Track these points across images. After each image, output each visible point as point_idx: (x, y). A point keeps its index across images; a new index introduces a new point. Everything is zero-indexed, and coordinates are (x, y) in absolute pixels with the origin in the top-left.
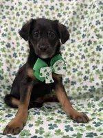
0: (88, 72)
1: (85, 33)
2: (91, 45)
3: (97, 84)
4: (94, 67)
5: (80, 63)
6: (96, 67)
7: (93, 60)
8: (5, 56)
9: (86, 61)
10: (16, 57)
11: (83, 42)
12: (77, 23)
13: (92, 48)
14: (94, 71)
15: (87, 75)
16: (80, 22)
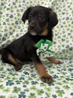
0: (65, 36)
1: (64, 12)
2: (68, 20)
3: (71, 44)
4: (69, 34)
5: (60, 30)
7: (68, 29)
8: (9, 25)
9: (64, 29)
10: (17, 24)
11: (63, 17)
12: (59, 4)
13: (68, 22)
14: (69, 36)
15: (64, 38)
16: (61, 4)
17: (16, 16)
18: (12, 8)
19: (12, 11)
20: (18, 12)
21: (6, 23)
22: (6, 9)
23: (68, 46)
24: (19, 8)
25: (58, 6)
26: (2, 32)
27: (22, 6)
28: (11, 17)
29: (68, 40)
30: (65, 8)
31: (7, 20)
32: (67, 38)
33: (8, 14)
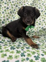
0: (40, 22)
1: (40, 7)
3: (44, 26)
4: (43, 21)
6: (44, 20)
7: (43, 18)
8: (6, 13)
10: (11, 13)
12: (37, 2)
13: (43, 13)
14: (43, 22)
15: (40, 23)
16: (38, 2)
17: (11, 8)
18: (8, 3)
19: (8, 5)
20: (12, 6)
21: (4, 12)
22: (4, 3)
23: (43, 27)
24: (13, 3)
25: (36, 4)
26: (2, 18)
27: (14, 2)
28: (8, 8)
29: (42, 24)
30: (40, 4)
31: (5, 11)
32: (42, 23)
33: (6, 7)
